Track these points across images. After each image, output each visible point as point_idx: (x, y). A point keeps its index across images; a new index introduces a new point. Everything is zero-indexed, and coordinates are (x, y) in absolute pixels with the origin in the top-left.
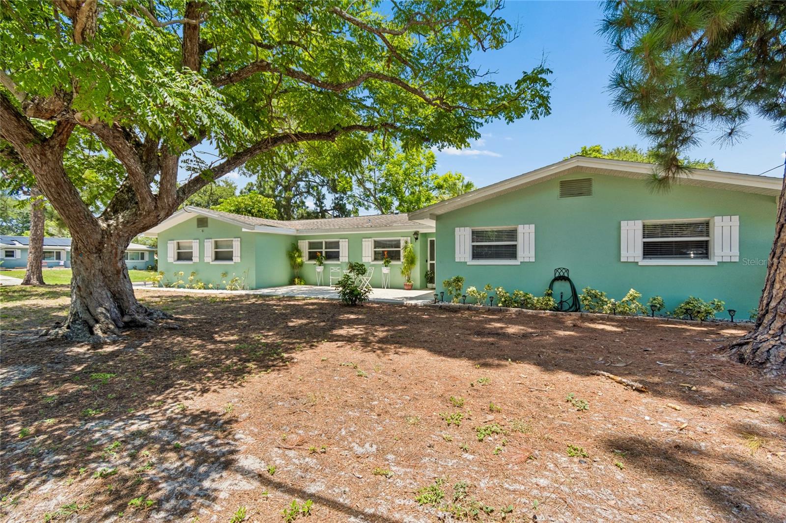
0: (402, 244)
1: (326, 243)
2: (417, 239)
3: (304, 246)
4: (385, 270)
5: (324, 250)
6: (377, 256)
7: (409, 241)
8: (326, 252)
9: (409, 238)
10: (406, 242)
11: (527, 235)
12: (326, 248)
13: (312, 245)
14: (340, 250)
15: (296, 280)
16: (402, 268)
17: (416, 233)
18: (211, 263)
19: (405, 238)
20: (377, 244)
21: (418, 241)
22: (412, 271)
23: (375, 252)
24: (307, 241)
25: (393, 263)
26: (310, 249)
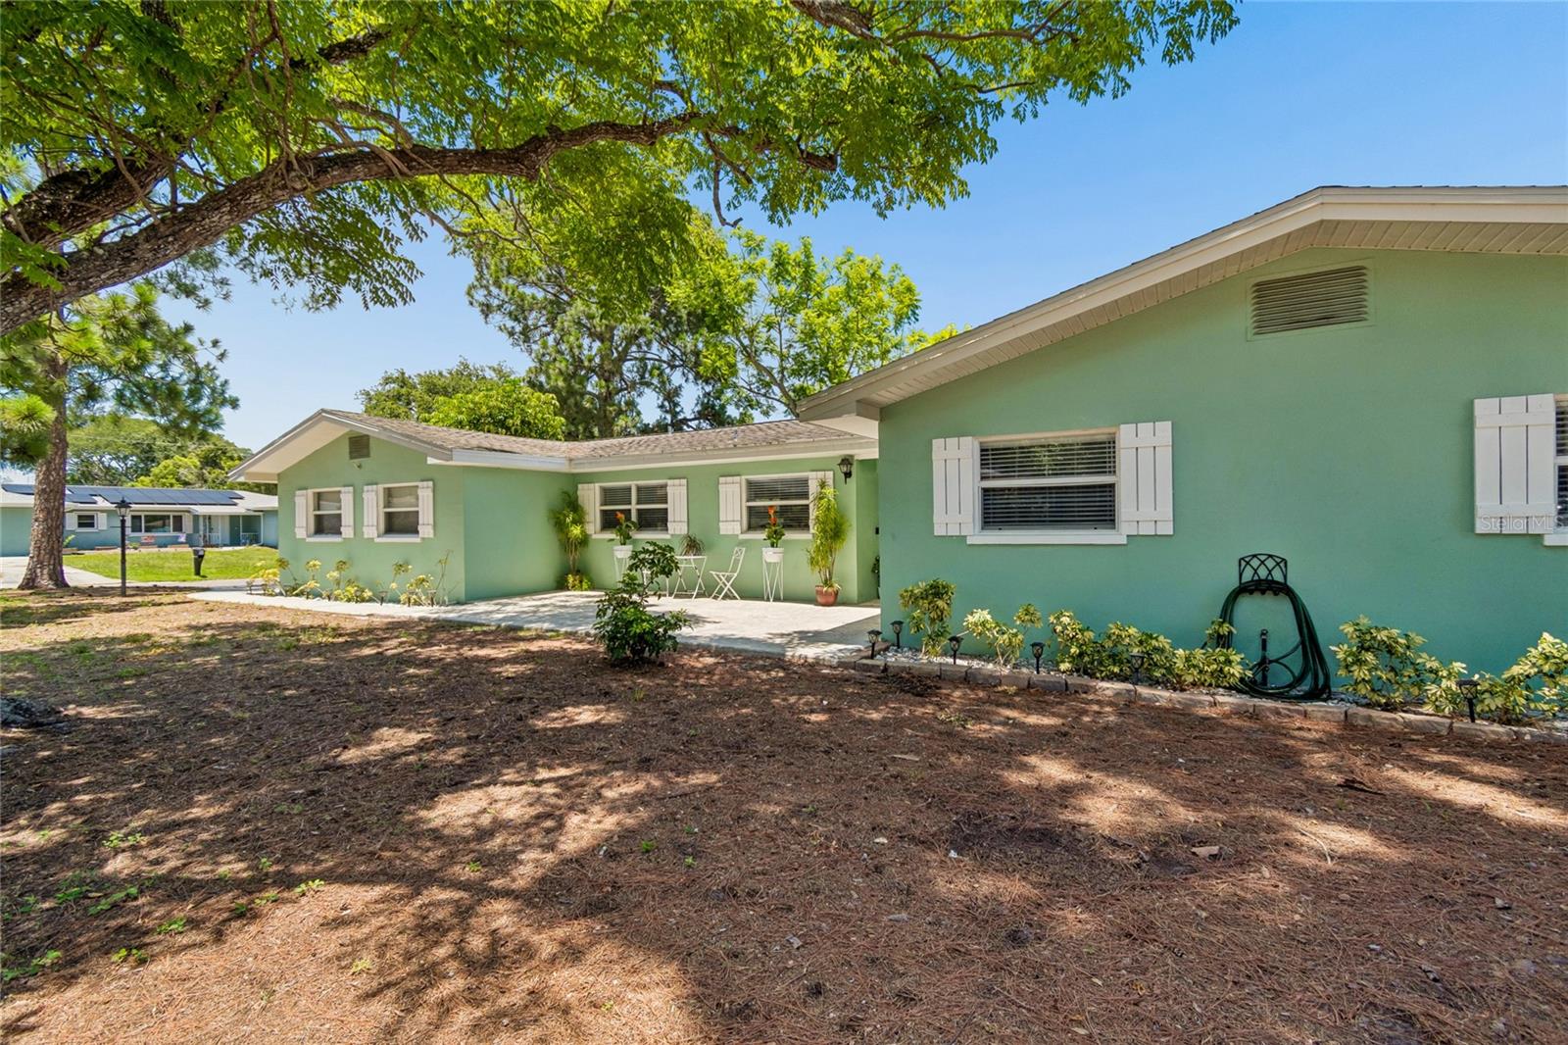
0: (813, 488)
1: (639, 489)
2: (848, 475)
3: (591, 499)
4: (771, 555)
5: (634, 507)
6: (756, 520)
7: (830, 482)
8: (639, 510)
9: (830, 474)
10: (823, 485)
11: (1146, 456)
12: (638, 503)
13: (609, 496)
14: (669, 506)
15: (571, 578)
16: (812, 548)
17: (846, 461)
18: (377, 540)
19: (820, 474)
20: (756, 490)
21: (852, 481)
22: (838, 556)
23: (750, 509)
24: (597, 485)
25: (790, 536)
26: (604, 503)
